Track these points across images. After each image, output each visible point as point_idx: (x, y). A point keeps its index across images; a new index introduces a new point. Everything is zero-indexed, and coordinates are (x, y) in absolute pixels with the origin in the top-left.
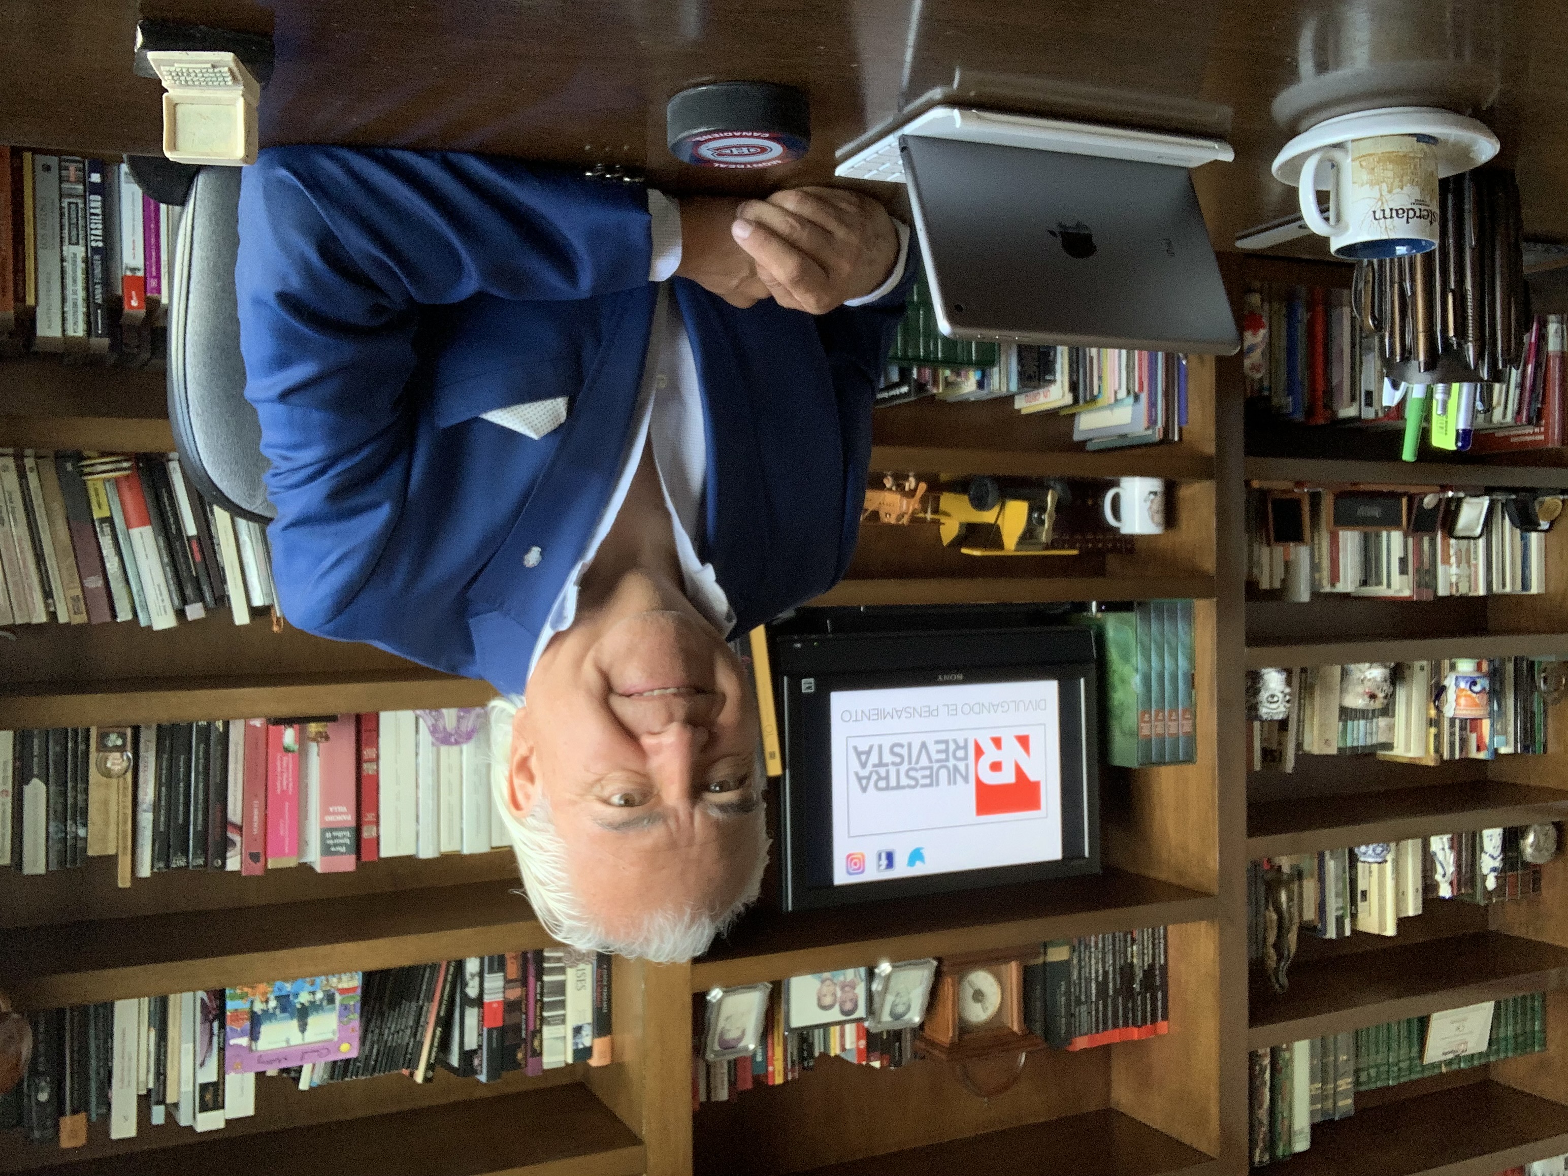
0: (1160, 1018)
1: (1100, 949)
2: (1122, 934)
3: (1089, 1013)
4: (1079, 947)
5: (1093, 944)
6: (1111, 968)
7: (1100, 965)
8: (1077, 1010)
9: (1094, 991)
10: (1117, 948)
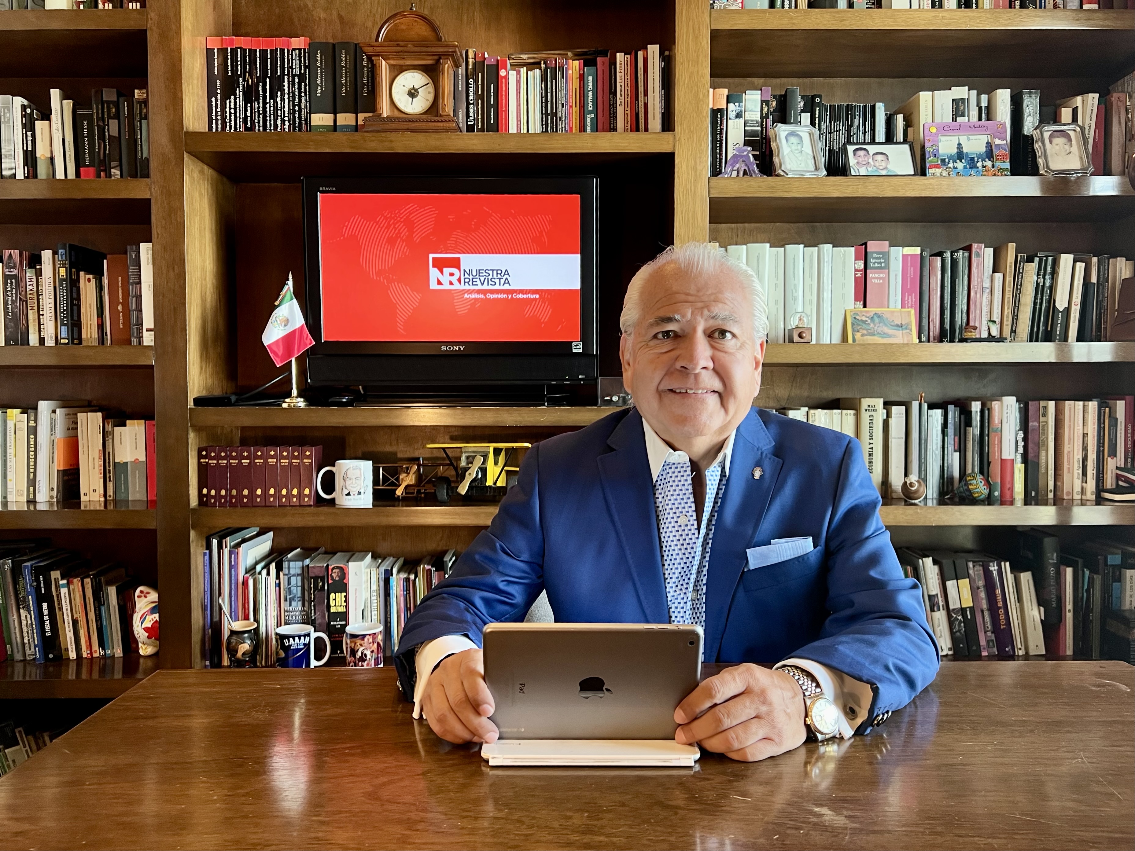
0: (216, 51)
1: (279, 118)
2: (257, 128)
3: (291, 67)
4: (300, 123)
5: (287, 123)
6: (268, 101)
7: (279, 106)
8: (302, 71)
9: (286, 83)
10: (261, 116)
